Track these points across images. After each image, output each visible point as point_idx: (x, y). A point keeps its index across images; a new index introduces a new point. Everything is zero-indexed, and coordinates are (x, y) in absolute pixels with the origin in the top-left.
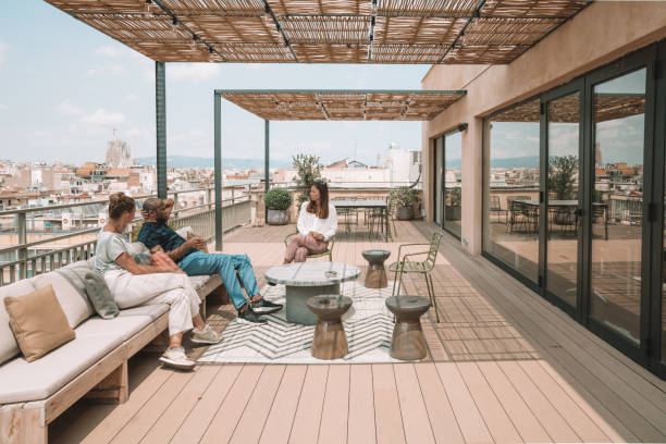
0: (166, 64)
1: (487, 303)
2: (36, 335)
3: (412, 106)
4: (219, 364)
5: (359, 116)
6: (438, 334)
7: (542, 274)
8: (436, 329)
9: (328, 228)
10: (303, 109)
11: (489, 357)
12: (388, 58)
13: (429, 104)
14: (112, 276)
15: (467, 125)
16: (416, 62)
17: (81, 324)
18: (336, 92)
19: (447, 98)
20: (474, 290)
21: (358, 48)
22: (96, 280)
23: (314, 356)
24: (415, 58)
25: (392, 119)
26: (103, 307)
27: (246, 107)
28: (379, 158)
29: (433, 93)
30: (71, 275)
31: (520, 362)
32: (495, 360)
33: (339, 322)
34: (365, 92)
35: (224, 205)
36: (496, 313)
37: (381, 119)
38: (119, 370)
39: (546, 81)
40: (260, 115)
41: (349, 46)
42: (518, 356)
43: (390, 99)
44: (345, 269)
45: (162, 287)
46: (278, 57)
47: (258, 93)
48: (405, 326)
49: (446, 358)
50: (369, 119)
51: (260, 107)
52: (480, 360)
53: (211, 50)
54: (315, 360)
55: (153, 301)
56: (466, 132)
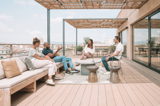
0: (50, 10)
1: (135, 70)
2: (10, 71)
3: (114, 23)
4: (62, 84)
5: (100, 27)
6: (123, 77)
7: (150, 63)
8: (122, 76)
9: (92, 51)
10: (86, 25)
11: (137, 82)
12: (107, 7)
13: (118, 23)
14: (33, 60)
15: (128, 27)
16: (115, 8)
17: (24, 72)
18: (94, 19)
19: (123, 21)
20: (131, 68)
21: (100, 3)
22: (28, 60)
23: (88, 82)
24: (114, 7)
25: (109, 28)
26: (30, 67)
27: (71, 24)
28: (105, 41)
29: (119, 19)
30: (22, 59)
31: (146, 83)
32: (139, 83)
33: (95, 72)
34: (102, 19)
35: (65, 49)
36: (137, 72)
37: (106, 28)
38: (33, 83)
39: (150, 10)
40: (75, 27)
41: (98, 3)
42: (145, 82)
43: (108, 21)
44: (97, 61)
45: (47, 63)
46: (79, 7)
47: (74, 20)
48: (114, 74)
49: (125, 82)
50: (103, 28)
51: (75, 24)
52: (135, 83)
53: (62, 5)
54: (89, 83)
55: (44, 67)
56: (128, 29)
